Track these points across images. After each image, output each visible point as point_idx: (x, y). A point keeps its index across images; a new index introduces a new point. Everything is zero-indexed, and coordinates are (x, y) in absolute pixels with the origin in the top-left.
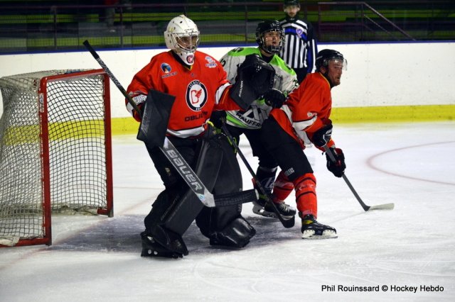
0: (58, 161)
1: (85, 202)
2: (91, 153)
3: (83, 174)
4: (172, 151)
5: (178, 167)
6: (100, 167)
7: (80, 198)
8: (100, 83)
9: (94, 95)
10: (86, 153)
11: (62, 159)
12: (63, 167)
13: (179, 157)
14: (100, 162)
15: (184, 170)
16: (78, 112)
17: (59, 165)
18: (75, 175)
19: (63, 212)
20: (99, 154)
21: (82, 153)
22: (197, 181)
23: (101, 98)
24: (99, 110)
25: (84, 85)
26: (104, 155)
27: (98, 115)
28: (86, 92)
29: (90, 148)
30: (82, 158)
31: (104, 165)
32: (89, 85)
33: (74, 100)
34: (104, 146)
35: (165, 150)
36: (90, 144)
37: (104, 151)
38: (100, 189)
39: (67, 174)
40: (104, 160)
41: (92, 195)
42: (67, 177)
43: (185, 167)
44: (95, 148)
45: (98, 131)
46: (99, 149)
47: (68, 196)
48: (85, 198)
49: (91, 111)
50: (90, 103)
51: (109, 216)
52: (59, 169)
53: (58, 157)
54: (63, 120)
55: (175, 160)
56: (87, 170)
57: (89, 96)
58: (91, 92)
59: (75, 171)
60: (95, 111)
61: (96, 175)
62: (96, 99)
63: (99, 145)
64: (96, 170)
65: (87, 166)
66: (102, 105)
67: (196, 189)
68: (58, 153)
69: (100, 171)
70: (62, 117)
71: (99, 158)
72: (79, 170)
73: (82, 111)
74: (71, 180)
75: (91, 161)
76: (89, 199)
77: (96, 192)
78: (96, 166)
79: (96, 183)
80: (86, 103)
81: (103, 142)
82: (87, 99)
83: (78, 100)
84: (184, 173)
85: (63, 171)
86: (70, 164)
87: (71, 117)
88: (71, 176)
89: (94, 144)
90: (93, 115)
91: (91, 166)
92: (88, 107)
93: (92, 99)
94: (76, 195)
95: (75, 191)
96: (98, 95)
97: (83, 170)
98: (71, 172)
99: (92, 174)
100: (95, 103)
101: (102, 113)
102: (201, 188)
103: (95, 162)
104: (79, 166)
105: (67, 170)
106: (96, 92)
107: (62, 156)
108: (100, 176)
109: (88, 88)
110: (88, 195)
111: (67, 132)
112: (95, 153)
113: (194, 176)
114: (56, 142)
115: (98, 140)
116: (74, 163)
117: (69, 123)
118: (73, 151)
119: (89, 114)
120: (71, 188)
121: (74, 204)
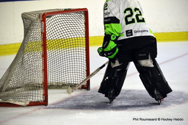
0: (59, 60)
1: (75, 82)
2: (78, 55)
3: (73, 67)
6: (83, 63)
7: (72, 80)
8: (83, 16)
9: (80, 23)
10: (75, 55)
11: (61, 59)
12: (62, 63)
14: (83, 60)
16: (70, 32)
17: (60, 62)
18: (69, 67)
19: (63, 87)
20: (82, 56)
21: (73, 55)
23: (84, 25)
24: (82, 31)
25: (74, 17)
26: (85, 56)
27: (82, 34)
28: (75, 21)
29: (77, 53)
30: (73, 58)
31: (85, 61)
32: (77, 18)
33: (68, 26)
34: (85, 51)
36: (77, 50)
37: (85, 54)
38: (83, 75)
39: (64, 66)
40: (85, 59)
41: (79, 79)
42: (64, 68)
44: (80, 53)
45: (82, 43)
46: (82, 53)
47: (65, 79)
48: (75, 80)
49: (78, 32)
50: (78, 27)
51: (88, 90)
52: (60, 64)
53: (59, 57)
56: (76, 64)
57: (77, 23)
58: (78, 21)
59: (69, 65)
60: (80, 32)
61: (80, 67)
62: (81, 25)
63: (82, 51)
64: (81, 65)
65: (76, 62)
66: (84, 29)
68: (59, 55)
69: (83, 65)
71: (82, 58)
72: (71, 65)
73: (73, 32)
74: (67, 70)
75: (78, 60)
76: (77, 81)
77: (81, 77)
78: (80, 62)
79: (80, 72)
80: (75, 28)
81: (84, 49)
82: (76, 25)
83: (71, 26)
85: (62, 65)
86: (66, 61)
87: (65, 36)
88: (67, 68)
89: (80, 50)
90: (79, 34)
91: (78, 62)
92: (76, 30)
93: (79, 25)
94: (70, 78)
95: (69, 76)
96: (82, 23)
97: (73, 64)
98: (66, 66)
99: (78, 67)
100: (80, 27)
101: (84, 33)
103: (80, 60)
104: (71, 62)
105: (64, 64)
106: (81, 21)
107: (61, 56)
108: (83, 68)
109: (76, 19)
110: (77, 78)
112: (80, 55)
114: (56, 50)
115: (82, 48)
116: (68, 61)
117: (63, 39)
118: (68, 54)
119: (77, 34)
120: (67, 74)
121: (69, 83)
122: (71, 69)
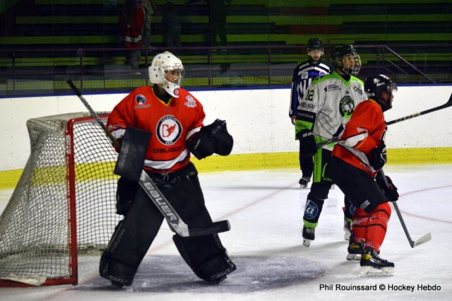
0: (85, 202)
4: (149, 183)
5: (154, 199)
7: (106, 239)
11: (88, 200)
12: (89, 208)
13: (155, 189)
15: (160, 201)
16: (104, 153)
17: (85, 206)
18: (101, 216)
19: (89, 252)
22: (172, 212)
35: (142, 182)
39: (93, 214)
42: (93, 218)
43: (161, 199)
47: (94, 237)
52: (85, 210)
53: (85, 198)
54: (90, 162)
55: (151, 192)
59: (101, 212)
67: (171, 219)
68: (84, 194)
70: (88, 158)
72: (105, 211)
74: (97, 221)
84: (160, 204)
85: (89, 212)
86: (96, 205)
87: (98, 159)
88: (97, 217)
94: (102, 235)
95: (101, 231)
98: (97, 213)
102: (176, 218)
104: (105, 207)
105: (93, 210)
107: (88, 197)
111: (93, 174)
113: (169, 207)
114: (83, 183)
116: (100, 204)
117: (95, 164)
118: (99, 192)
120: (97, 228)
121: (100, 245)
122: (105, 219)
